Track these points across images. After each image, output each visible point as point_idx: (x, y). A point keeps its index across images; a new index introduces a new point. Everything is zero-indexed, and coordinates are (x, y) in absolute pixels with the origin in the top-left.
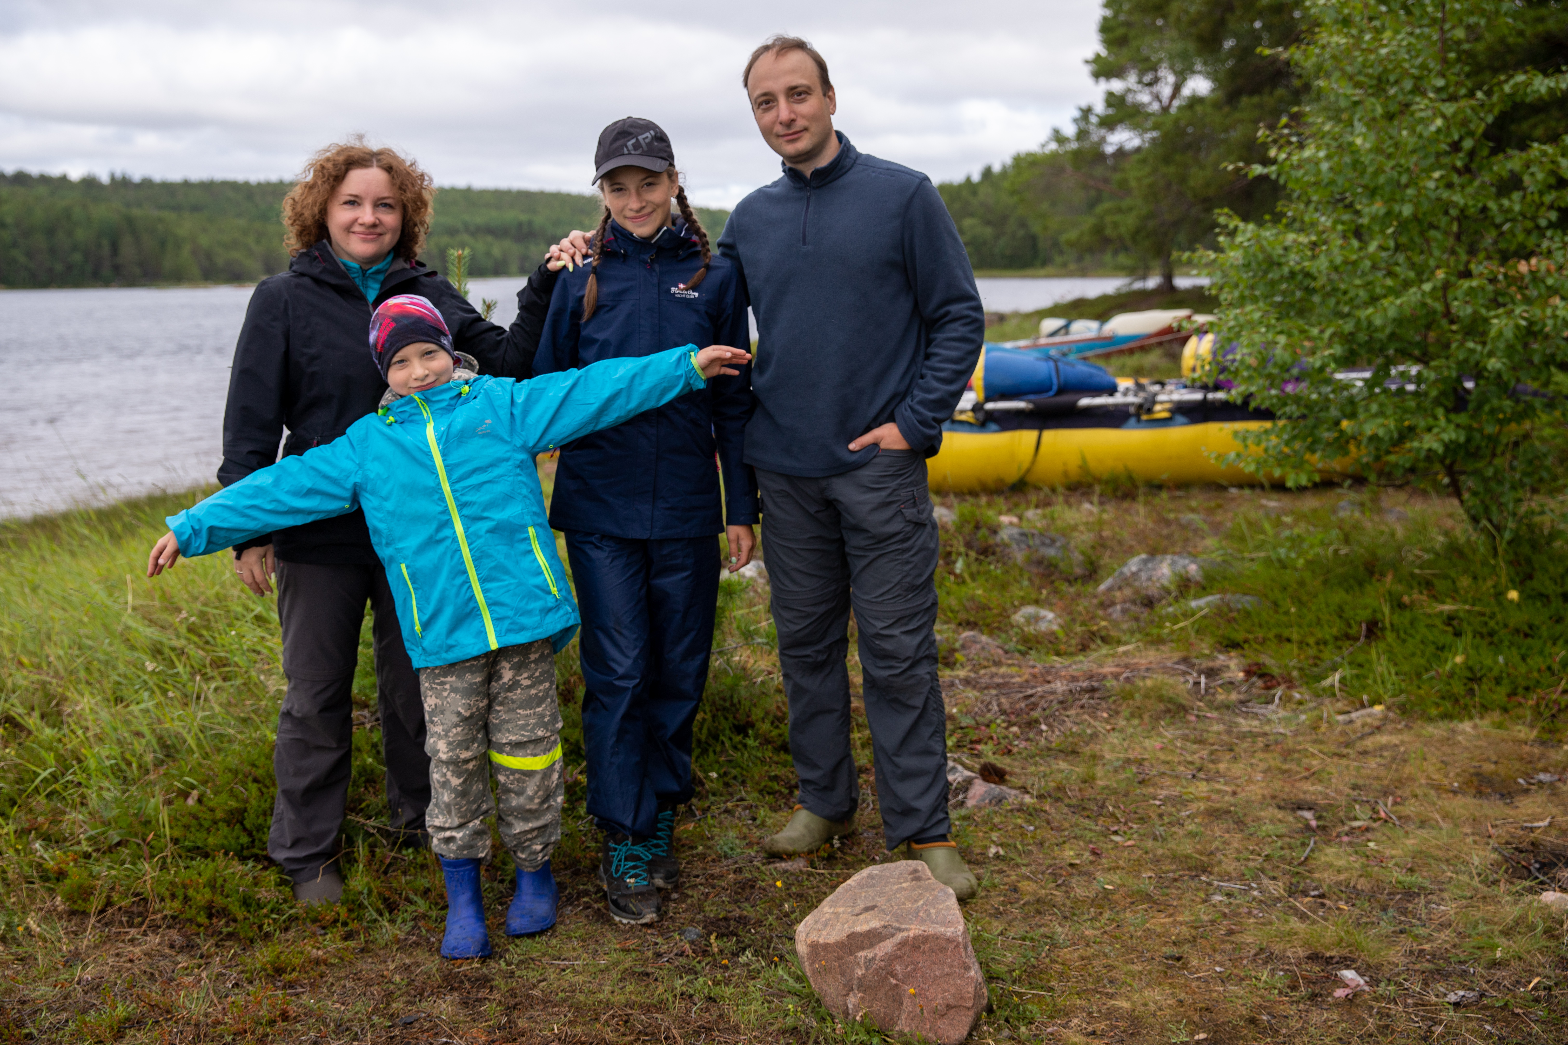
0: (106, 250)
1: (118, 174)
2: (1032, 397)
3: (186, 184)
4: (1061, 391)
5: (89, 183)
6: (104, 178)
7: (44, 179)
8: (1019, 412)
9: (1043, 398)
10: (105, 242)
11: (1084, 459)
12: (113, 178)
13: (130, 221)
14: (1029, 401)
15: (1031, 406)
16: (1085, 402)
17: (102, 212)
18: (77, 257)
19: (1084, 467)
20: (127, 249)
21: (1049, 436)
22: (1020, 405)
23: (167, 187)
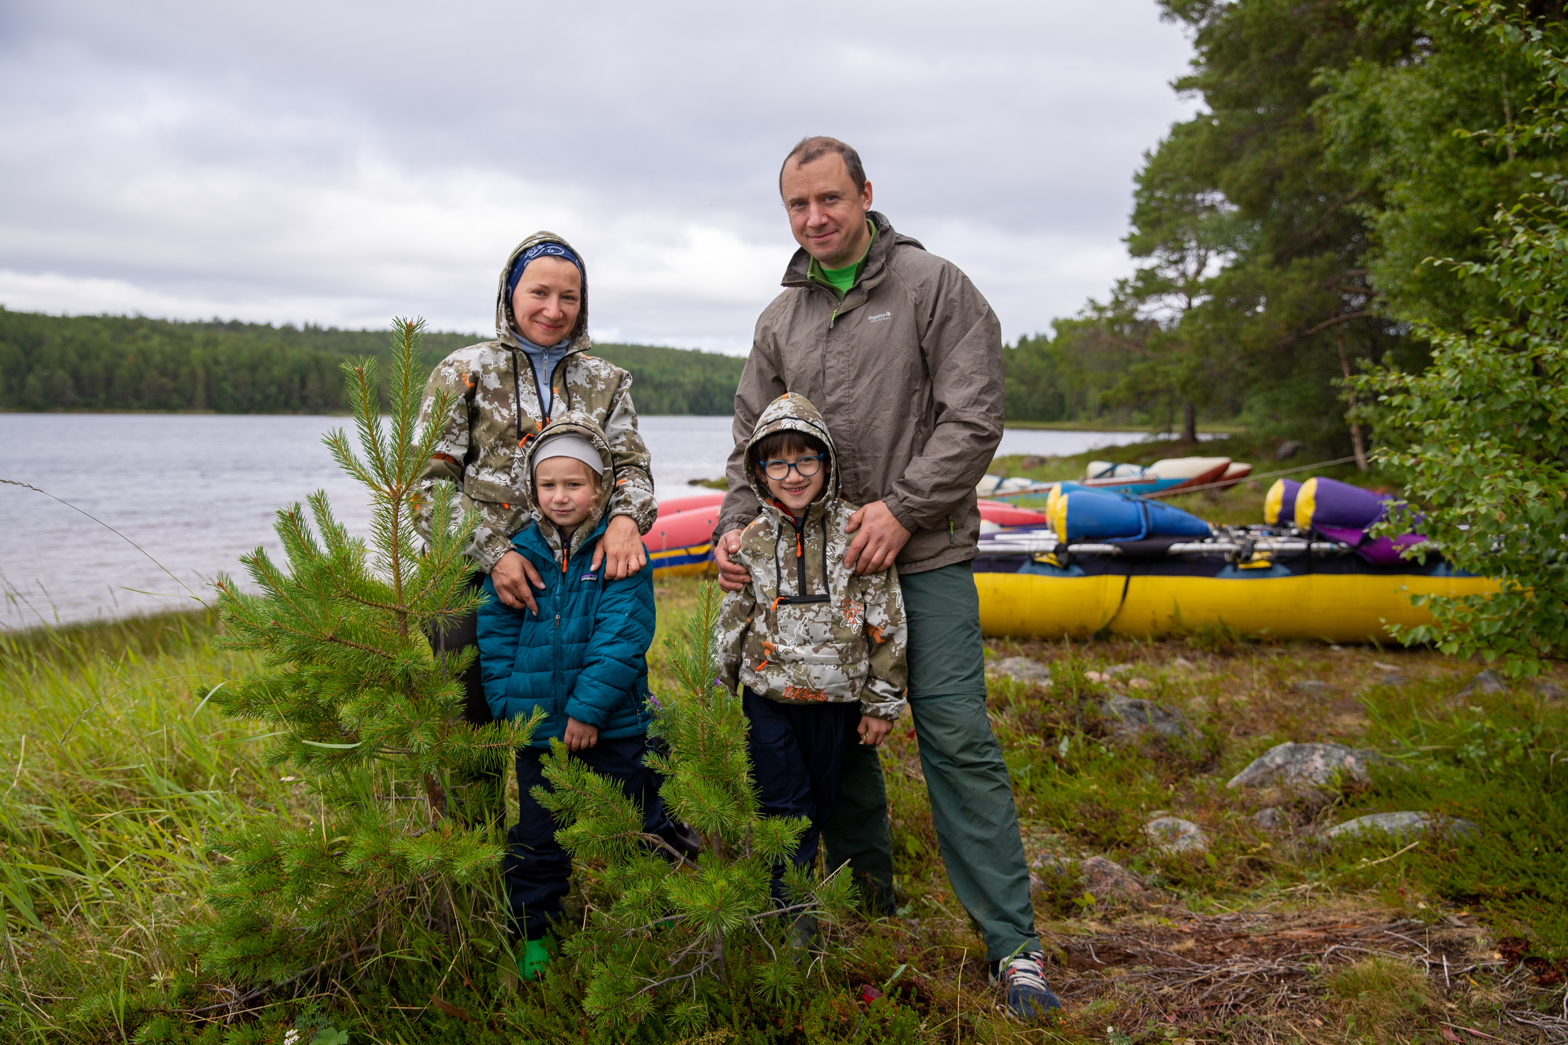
0: (296, 384)
1: (311, 324)
2: (1118, 540)
3: (364, 333)
4: (1149, 535)
5: (288, 331)
6: (300, 327)
7: (253, 327)
8: (1105, 556)
9: (1131, 541)
10: (296, 378)
11: (1177, 609)
12: (307, 327)
13: (317, 361)
14: (1116, 545)
15: (1118, 549)
16: (1177, 547)
17: (295, 353)
18: (273, 389)
19: (1175, 618)
20: (313, 383)
21: (1138, 582)
22: (1107, 548)
23: (349, 335)
